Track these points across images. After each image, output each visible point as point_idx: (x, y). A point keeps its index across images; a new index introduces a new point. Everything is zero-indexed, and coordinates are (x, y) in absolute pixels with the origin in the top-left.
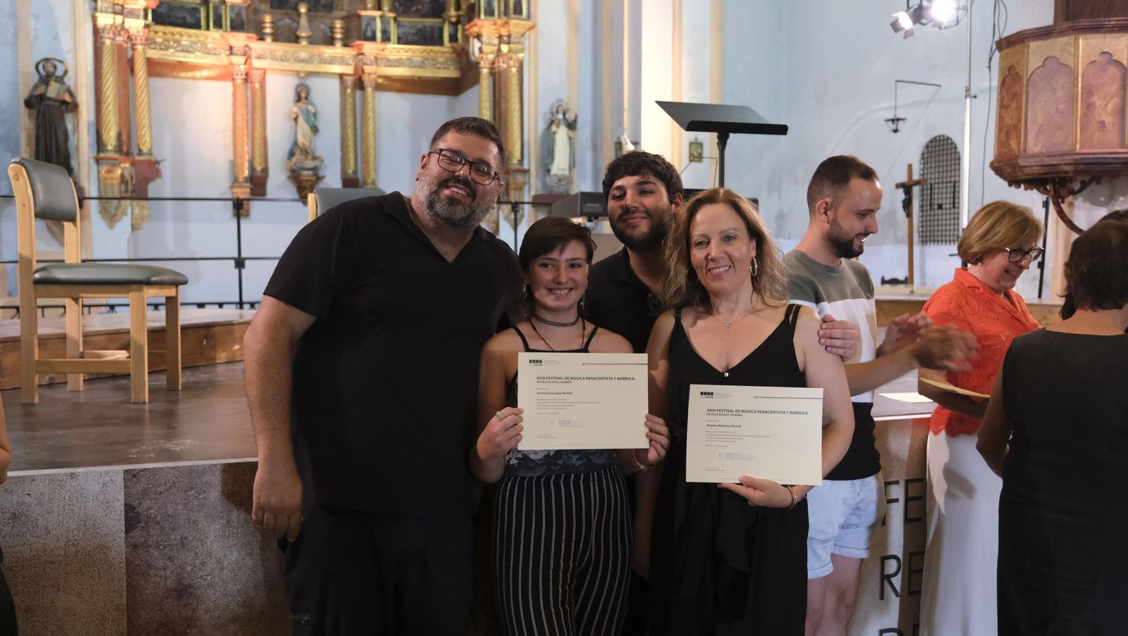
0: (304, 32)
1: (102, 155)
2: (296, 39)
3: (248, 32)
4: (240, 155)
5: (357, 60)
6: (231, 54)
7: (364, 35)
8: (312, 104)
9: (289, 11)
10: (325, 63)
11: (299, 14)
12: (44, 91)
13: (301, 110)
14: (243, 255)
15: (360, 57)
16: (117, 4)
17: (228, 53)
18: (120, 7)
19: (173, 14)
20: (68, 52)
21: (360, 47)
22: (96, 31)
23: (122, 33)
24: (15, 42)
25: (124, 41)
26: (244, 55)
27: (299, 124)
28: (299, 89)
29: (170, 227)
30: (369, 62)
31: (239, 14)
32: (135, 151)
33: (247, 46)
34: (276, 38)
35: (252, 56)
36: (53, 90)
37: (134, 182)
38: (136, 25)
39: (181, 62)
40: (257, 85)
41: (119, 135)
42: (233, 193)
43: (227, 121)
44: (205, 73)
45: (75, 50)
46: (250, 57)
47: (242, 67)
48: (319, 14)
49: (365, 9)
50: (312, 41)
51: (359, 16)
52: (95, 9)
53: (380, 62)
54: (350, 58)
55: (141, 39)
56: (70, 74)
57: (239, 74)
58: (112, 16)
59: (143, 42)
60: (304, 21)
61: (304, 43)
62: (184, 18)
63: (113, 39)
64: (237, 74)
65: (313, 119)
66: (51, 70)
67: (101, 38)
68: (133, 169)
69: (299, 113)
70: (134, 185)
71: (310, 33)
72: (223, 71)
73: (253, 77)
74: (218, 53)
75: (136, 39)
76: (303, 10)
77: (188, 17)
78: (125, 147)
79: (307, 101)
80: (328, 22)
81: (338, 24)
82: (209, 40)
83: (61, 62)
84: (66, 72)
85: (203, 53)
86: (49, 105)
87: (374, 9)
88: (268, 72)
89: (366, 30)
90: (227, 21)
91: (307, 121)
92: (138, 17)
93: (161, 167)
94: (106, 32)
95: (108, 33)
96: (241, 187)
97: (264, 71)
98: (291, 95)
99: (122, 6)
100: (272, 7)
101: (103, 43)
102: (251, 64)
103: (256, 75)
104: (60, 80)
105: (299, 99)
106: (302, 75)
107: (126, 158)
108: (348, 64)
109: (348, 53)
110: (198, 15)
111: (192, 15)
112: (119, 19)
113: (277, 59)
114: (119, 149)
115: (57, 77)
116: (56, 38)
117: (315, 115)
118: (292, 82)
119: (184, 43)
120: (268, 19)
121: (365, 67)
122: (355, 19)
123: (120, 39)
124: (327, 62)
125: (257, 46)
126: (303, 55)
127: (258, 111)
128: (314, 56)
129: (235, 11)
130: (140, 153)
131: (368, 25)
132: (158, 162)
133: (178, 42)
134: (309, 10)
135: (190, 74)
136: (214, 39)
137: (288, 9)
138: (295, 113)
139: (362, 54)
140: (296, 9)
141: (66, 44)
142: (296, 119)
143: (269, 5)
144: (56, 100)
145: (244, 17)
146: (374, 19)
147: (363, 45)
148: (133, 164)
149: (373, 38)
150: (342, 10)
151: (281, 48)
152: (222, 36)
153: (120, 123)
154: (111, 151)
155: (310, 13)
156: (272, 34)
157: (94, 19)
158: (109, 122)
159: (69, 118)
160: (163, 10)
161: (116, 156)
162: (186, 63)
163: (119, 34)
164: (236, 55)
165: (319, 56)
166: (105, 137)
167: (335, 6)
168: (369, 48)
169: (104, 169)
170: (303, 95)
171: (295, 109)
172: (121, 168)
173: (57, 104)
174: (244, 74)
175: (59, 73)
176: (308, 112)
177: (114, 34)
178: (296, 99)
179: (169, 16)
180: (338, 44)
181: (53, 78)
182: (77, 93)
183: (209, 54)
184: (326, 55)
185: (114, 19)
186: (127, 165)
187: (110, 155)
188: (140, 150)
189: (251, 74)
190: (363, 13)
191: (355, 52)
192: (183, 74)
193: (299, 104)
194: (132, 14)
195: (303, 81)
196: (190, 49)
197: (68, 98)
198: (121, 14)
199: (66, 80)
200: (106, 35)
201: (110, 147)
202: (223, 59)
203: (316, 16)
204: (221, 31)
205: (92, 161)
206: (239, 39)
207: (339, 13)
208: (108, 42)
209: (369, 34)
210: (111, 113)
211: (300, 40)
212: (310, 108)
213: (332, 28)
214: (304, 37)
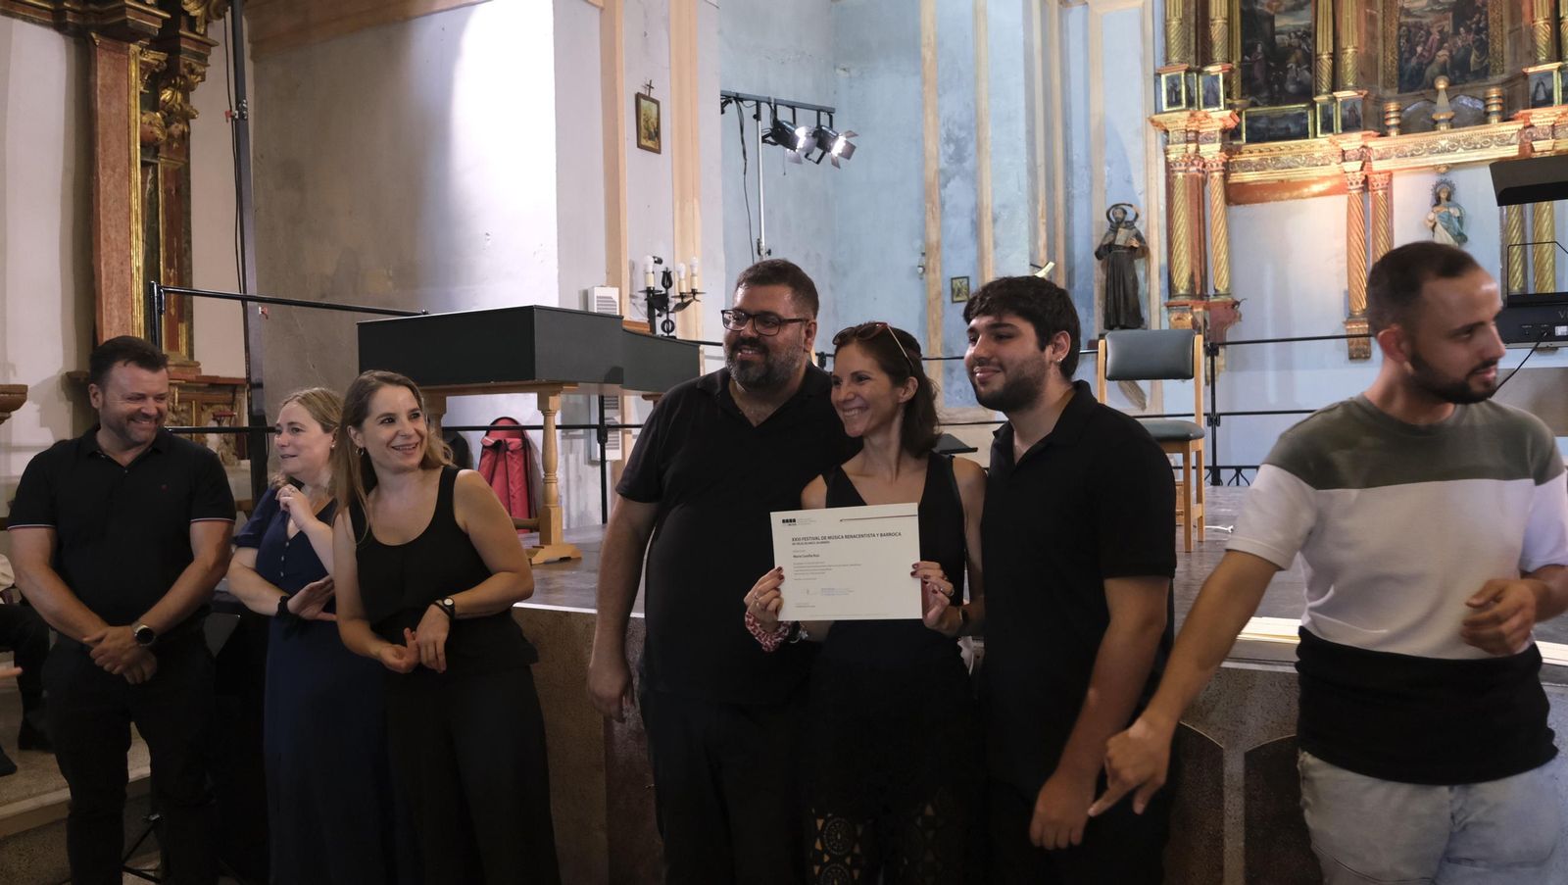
0: (1442, 114)
1: (1172, 301)
2: (1433, 126)
3: (1365, 130)
4: (1356, 283)
5: (1523, 136)
6: (1344, 160)
7: (1534, 98)
8: (1457, 206)
9: (1423, 92)
10: (1475, 148)
11: (1437, 92)
12: (1112, 239)
13: (1440, 216)
14: (1218, 411)
15: (1528, 131)
16: (1191, 131)
17: (1340, 160)
18: (1193, 134)
19: (1273, 127)
20: (1140, 194)
21: (1527, 118)
22: (1168, 166)
23: (1196, 162)
24: (1090, 192)
25: (1198, 170)
26: (1360, 159)
27: (1436, 234)
28: (1438, 190)
29: (1271, 376)
30: (1542, 136)
31: (1353, 110)
32: (1211, 292)
33: (1363, 147)
34: (1404, 128)
35: (1372, 158)
36: (1122, 236)
37: (1208, 328)
38: (1212, 151)
39: (1282, 181)
40: (1380, 193)
41: (1192, 275)
42: (1348, 330)
43: (1341, 244)
44: (1316, 188)
45: (1147, 191)
46: (1370, 161)
47: (1358, 174)
48: (1468, 85)
49: (1536, 63)
50: (1453, 124)
51: (1526, 76)
52: (1168, 141)
53: (1560, 133)
54: (1513, 134)
55: (1217, 165)
56: (1142, 217)
57: (1354, 183)
58: (1184, 145)
59: (1221, 168)
60: (1442, 100)
61: (1443, 128)
62: (1288, 129)
63: (1185, 171)
64: (1351, 184)
65: (1457, 224)
66: (1120, 216)
67: (1173, 171)
68: (1208, 313)
69: (1437, 220)
70: (1208, 331)
71: (1453, 114)
72: (1336, 182)
73: (1375, 184)
74: (1327, 162)
75: (1212, 166)
76: (1441, 85)
77: (1291, 126)
78: (1199, 288)
79: (1450, 203)
80: (1480, 93)
81: (1494, 93)
82: (1317, 148)
83: (1131, 206)
84: (1137, 216)
85: (1309, 166)
86: (1117, 253)
87: (1550, 60)
88: (1395, 174)
89: (1536, 91)
90: (1338, 123)
91: (1447, 229)
92: (1215, 142)
93: (1241, 309)
94: (1177, 164)
95: (1180, 165)
96: (1356, 322)
97: (1390, 174)
98: (1429, 198)
99: (1197, 133)
100: (1400, 92)
101: (1176, 177)
102: (1370, 169)
103: (1378, 181)
104: (1130, 225)
105: (1438, 201)
106: (1443, 169)
107: (1199, 301)
108: (1509, 144)
109: (1511, 128)
110: (1304, 122)
111: (1296, 123)
112: (1192, 147)
113: (1406, 156)
114: (1191, 292)
115: (1126, 222)
116: (1129, 181)
117: (1460, 219)
118: (1430, 181)
119: (1283, 157)
120: (1392, 107)
121: (1533, 143)
122: (1521, 80)
123: (1193, 169)
124: (1479, 146)
125: (1378, 145)
126: (1443, 143)
127: (1382, 226)
128: (1458, 142)
129: (1348, 108)
130: (1217, 293)
131: (1538, 86)
132: (1238, 303)
133: (1277, 159)
134: (1451, 84)
135: (1295, 193)
136: (1321, 146)
137: (1424, 88)
138: (1431, 221)
139: (1532, 126)
140: (1432, 86)
141: (1138, 185)
142: (1433, 228)
143: (1397, 89)
144: (1125, 248)
145: (1360, 111)
146: (1550, 74)
147: (1531, 114)
148: (1207, 308)
149: (1548, 101)
150: (1503, 72)
151: (1409, 141)
152: (1330, 141)
153: (1192, 264)
154: (1182, 295)
155: (1451, 88)
156: (1398, 126)
157: (1166, 152)
158: (1180, 263)
159: (1139, 264)
160: (1261, 124)
161: (1188, 300)
162: (1288, 181)
163: (1193, 164)
164: (1351, 160)
165: (1465, 141)
166: (1176, 281)
167: (1491, 71)
168: (1542, 117)
169: (1175, 316)
170: (1443, 196)
171: (1431, 216)
172: (1192, 313)
173: (1125, 251)
174: (1360, 182)
175: (1130, 217)
176: (1450, 216)
177: (1186, 165)
178: (1435, 202)
179: (1269, 130)
180: (1494, 120)
181: (1124, 225)
182: (1148, 237)
183: (1317, 165)
184: (1476, 139)
185: (1186, 148)
186: (1200, 310)
187: (1181, 300)
188: (1216, 291)
189: (1371, 180)
190: (1531, 70)
191: (1521, 126)
192: (1287, 195)
193: (1437, 209)
194: (1209, 139)
195: (1443, 178)
196: (1292, 164)
197: (1135, 243)
198: (1196, 141)
199: (1136, 224)
200: (1178, 168)
201: (1181, 292)
202: (1334, 168)
203: (1462, 90)
204: (1330, 135)
205: (1164, 308)
206: (1353, 141)
207: (1498, 78)
208: (1180, 175)
209: (1541, 96)
210: (1183, 253)
211: (1438, 125)
212: (1452, 210)
213: (1485, 100)
214: (1443, 121)
